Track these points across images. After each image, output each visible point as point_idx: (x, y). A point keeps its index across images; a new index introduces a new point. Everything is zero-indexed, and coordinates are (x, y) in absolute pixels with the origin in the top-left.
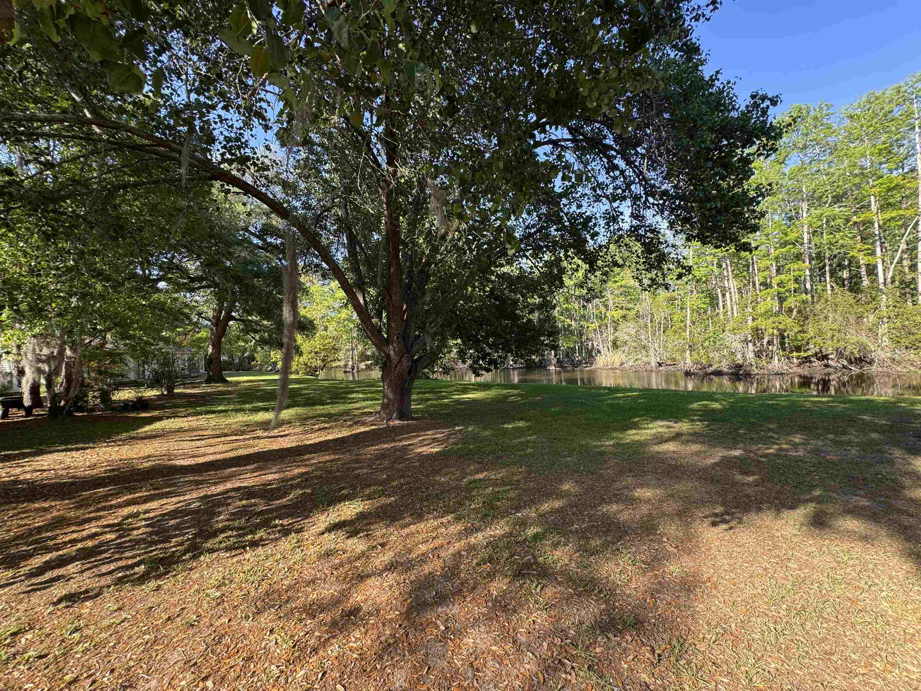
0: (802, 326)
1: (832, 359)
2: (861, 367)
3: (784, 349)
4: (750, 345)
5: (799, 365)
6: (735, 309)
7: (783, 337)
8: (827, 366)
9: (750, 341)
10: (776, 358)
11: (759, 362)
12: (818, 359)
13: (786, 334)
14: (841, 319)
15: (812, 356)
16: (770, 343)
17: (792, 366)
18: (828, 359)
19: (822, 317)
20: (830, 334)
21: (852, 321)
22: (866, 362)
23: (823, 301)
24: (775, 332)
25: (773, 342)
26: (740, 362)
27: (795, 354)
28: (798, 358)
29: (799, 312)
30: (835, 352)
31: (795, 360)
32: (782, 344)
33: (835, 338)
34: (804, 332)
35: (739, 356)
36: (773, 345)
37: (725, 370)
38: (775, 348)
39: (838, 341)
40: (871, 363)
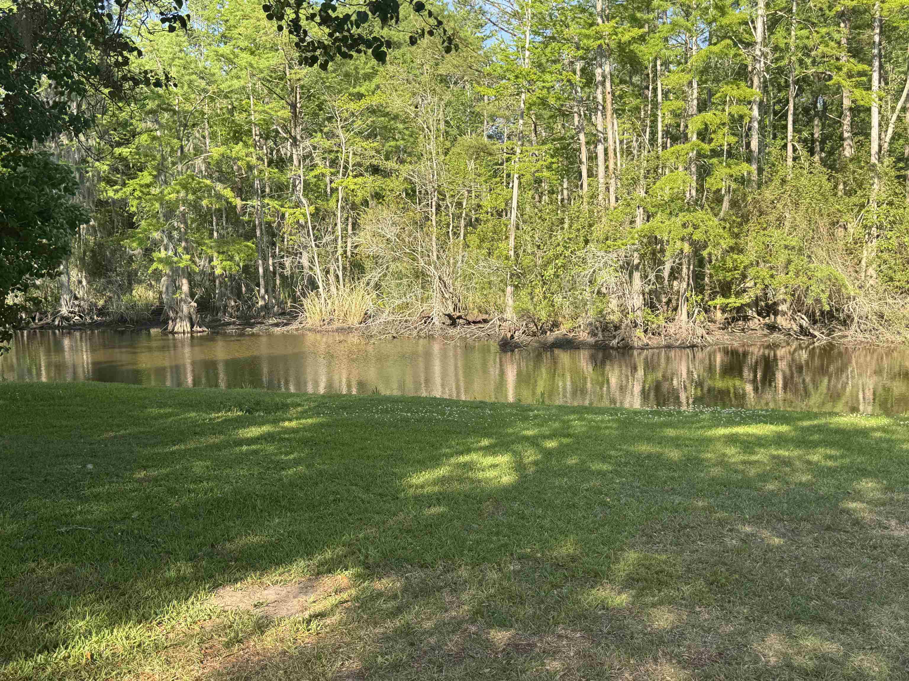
0: (737, 236)
1: (784, 314)
2: (831, 332)
3: (699, 289)
4: (637, 275)
5: (727, 324)
6: (612, 189)
7: (701, 263)
8: (773, 328)
9: (637, 267)
10: (684, 309)
11: (651, 317)
12: (759, 314)
13: (705, 253)
14: (804, 225)
15: (748, 305)
16: (675, 274)
17: (711, 326)
18: (776, 313)
19: (772, 218)
20: (782, 258)
21: (824, 231)
22: (837, 319)
23: (777, 182)
24: (687, 248)
25: (679, 271)
26: (615, 318)
27: (719, 301)
28: (724, 311)
29: (734, 204)
30: (789, 298)
31: (719, 315)
32: (698, 277)
33: (792, 267)
34: (741, 251)
35: (614, 304)
36: (682, 280)
37: (584, 336)
38: (684, 285)
39: (797, 275)
40: (846, 322)
